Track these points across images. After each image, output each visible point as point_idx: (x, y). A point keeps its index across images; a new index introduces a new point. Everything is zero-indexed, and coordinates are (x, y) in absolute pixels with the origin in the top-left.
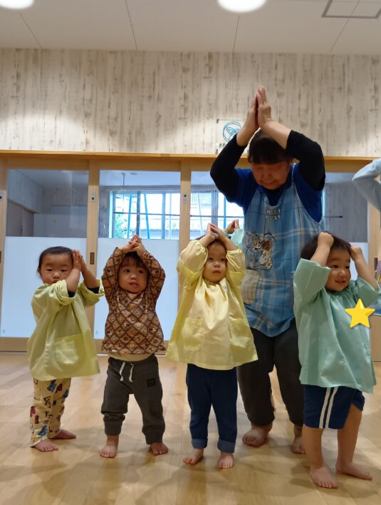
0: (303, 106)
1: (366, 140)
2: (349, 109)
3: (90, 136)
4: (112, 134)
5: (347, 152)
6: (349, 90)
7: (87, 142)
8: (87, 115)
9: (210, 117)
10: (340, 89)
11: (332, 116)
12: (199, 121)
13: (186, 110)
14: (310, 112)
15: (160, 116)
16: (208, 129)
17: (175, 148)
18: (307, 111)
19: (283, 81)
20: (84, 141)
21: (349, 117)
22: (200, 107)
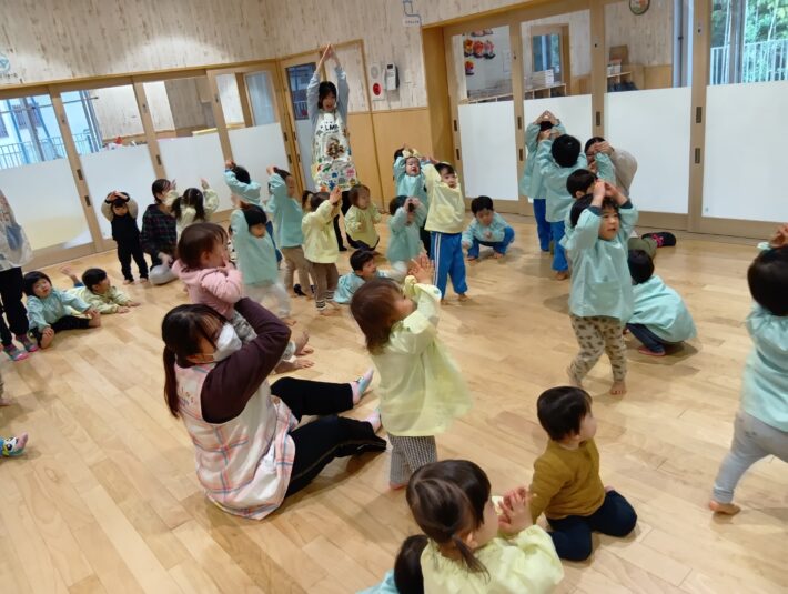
0: (61, 31)
1: (124, 58)
2: (103, 30)
5: (111, 70)
6: (98, 13)
11: (89, 38)
14: (68, 35)
18: (65, 35)
19: (33, 6)
21: (104, 38)
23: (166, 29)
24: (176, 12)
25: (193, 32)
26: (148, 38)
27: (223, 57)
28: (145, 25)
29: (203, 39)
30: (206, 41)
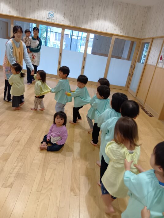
1: (88, 23)
2: (84, 13)
3: (11, 10)
4: (17, 10)
5: (82, 26)
6: (85, 7)
7: (10, 12)
8: (10, 3)
9: (45, 9)
10: (83, 6)
11: (79, 14)
12: (42, 10)
13: (38, 5)
14: (73, 12)
15: (31, 6)
16: (44, 13)
17: (34, 17)
20: (9, 11)
21: (84, 15)
22: (42, 5)
23: (105, 18)
24: (111, 13)
25: (114, 21)
26: (98, 19)
27: (121, 33)
28: (98, 14)
29: (116, 24)
30: (117, 25)
